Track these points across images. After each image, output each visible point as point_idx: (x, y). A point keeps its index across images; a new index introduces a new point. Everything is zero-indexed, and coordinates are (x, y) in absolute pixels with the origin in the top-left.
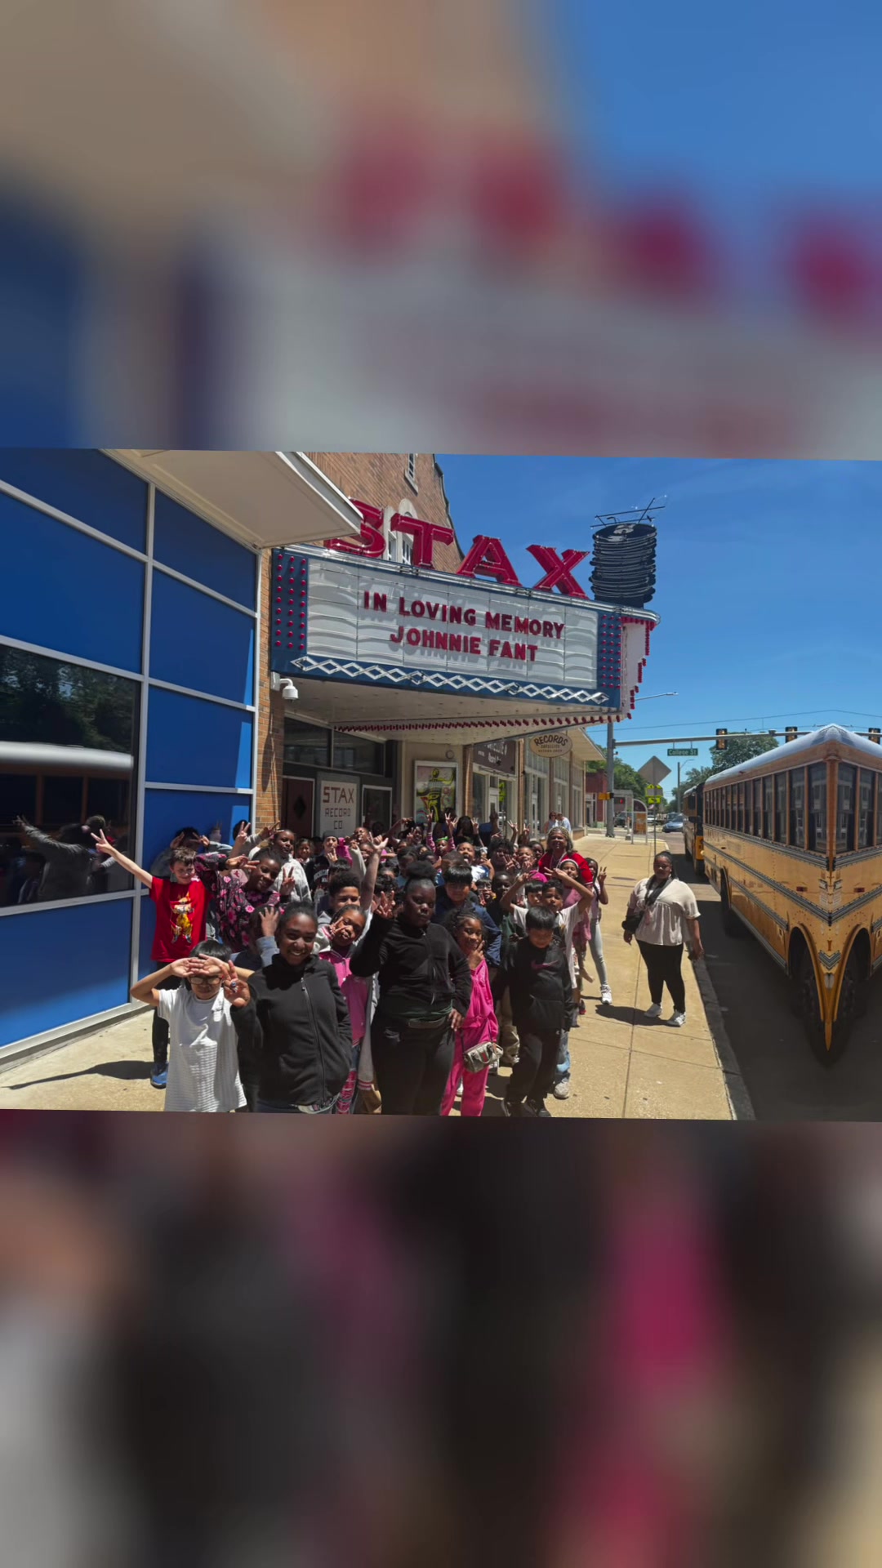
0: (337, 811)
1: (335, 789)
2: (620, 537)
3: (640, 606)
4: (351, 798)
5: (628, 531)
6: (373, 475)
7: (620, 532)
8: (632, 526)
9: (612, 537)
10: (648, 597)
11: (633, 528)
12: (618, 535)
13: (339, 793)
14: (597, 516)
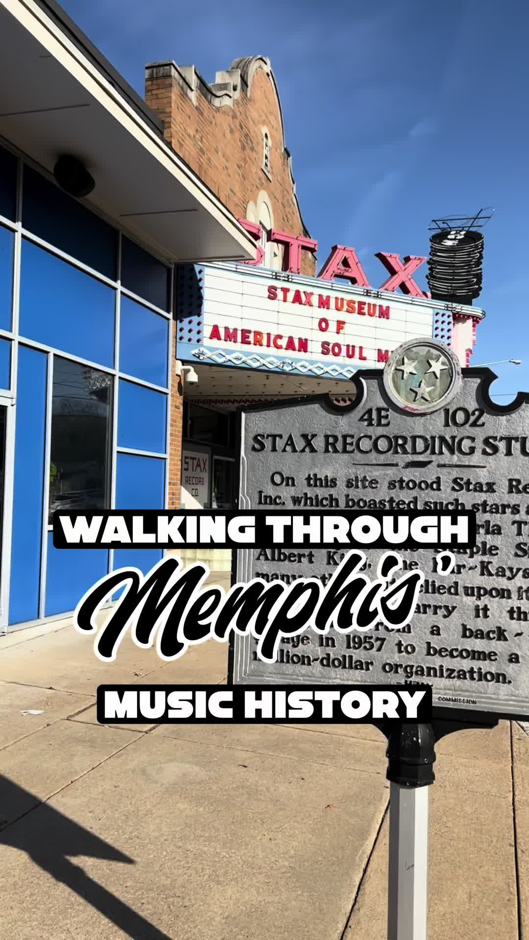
0: (194, 480)
1: (194, 459)
2: (453, 242)
3: (469, 303)
4: (204, 467)
5: (459, 237)
6: (239, 175)
7: (453, 237)
8: (463, 233)
9: (446, 241)
10: (476, 294)
11: (464, 235)
12: (451, 239)
13: (195, 462)
14: (433, 221)
